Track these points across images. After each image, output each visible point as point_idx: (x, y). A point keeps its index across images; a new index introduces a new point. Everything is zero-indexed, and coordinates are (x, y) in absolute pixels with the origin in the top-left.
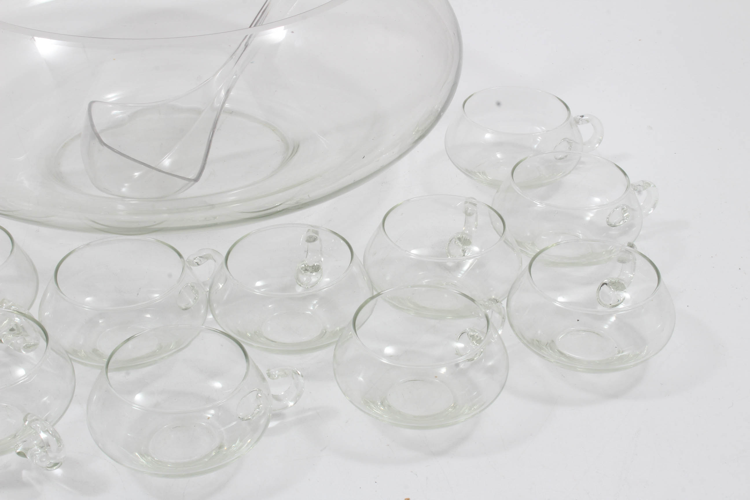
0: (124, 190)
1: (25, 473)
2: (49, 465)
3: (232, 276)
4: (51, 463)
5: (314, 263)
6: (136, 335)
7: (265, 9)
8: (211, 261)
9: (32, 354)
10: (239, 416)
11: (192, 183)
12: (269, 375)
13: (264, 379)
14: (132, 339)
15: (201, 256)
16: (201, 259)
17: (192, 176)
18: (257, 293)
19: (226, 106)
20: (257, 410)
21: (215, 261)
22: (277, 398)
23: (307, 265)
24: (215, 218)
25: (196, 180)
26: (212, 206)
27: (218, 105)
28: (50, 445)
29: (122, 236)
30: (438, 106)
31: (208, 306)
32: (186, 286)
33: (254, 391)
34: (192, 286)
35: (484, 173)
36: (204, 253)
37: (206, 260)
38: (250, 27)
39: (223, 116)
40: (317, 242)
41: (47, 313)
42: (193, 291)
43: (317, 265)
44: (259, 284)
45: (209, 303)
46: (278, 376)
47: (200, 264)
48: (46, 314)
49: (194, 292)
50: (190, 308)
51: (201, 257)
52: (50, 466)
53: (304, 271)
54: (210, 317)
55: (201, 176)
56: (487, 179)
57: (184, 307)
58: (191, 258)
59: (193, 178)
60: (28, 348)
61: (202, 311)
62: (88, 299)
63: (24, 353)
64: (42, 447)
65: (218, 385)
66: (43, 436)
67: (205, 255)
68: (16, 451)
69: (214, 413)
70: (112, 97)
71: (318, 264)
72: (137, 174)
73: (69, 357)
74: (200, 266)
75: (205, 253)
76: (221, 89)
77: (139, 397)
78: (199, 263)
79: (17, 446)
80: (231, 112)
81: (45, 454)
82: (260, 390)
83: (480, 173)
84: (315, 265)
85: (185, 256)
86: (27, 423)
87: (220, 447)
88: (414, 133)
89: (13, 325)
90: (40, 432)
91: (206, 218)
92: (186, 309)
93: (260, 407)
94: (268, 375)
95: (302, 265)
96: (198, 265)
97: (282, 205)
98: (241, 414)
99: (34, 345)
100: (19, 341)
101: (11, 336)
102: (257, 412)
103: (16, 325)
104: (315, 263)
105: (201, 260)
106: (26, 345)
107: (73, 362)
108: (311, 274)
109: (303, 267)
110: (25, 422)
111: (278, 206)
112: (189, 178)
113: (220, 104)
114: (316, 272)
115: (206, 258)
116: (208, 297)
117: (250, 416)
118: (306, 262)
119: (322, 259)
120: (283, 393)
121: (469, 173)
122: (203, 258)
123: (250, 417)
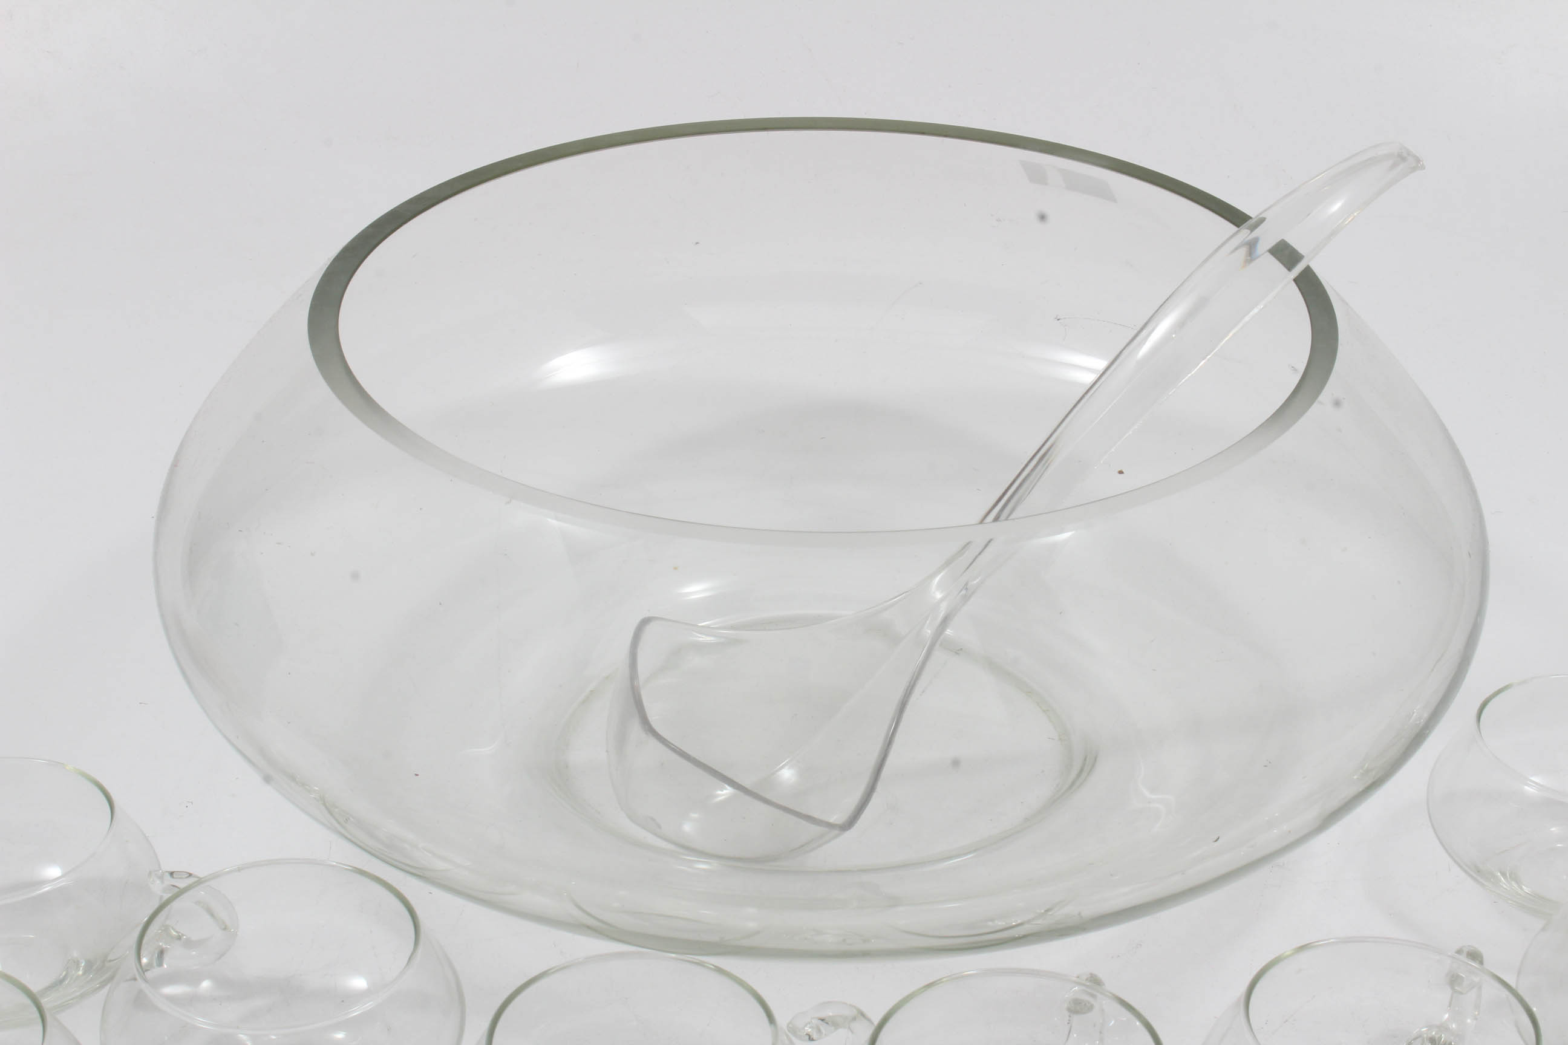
0: (687, 827)
7: (1048, 450)
8: (841, 1034)
11: (836, 832)
15: (822, 1017)
16: (823, 1027)
17: (837, 818)
19: (945, 634)
21: (852, 1034)
25: (845, 827)
30: (1420, 713)
35: (1514, 877)
36: (829, 1013)
37: (831, 1029)
38: (982, 522)
47: (814, 1038)
51: (823, 1020)
55: (858, 819)
56: (1520, 891)
58: (797, 1024)
59: (841, 823)
67: (830, 1017)
74: (814, 1043)
75: (832, 1013)
78: (815, 1036)
80: (958, 651)
83: (1504, 874)
85: (782, 1020)
88: (1355, 777)
96: (811, 1039)
112: (829, 821)
115: (833, 1023)
121: (1478, 873)
122: (827, 1023)
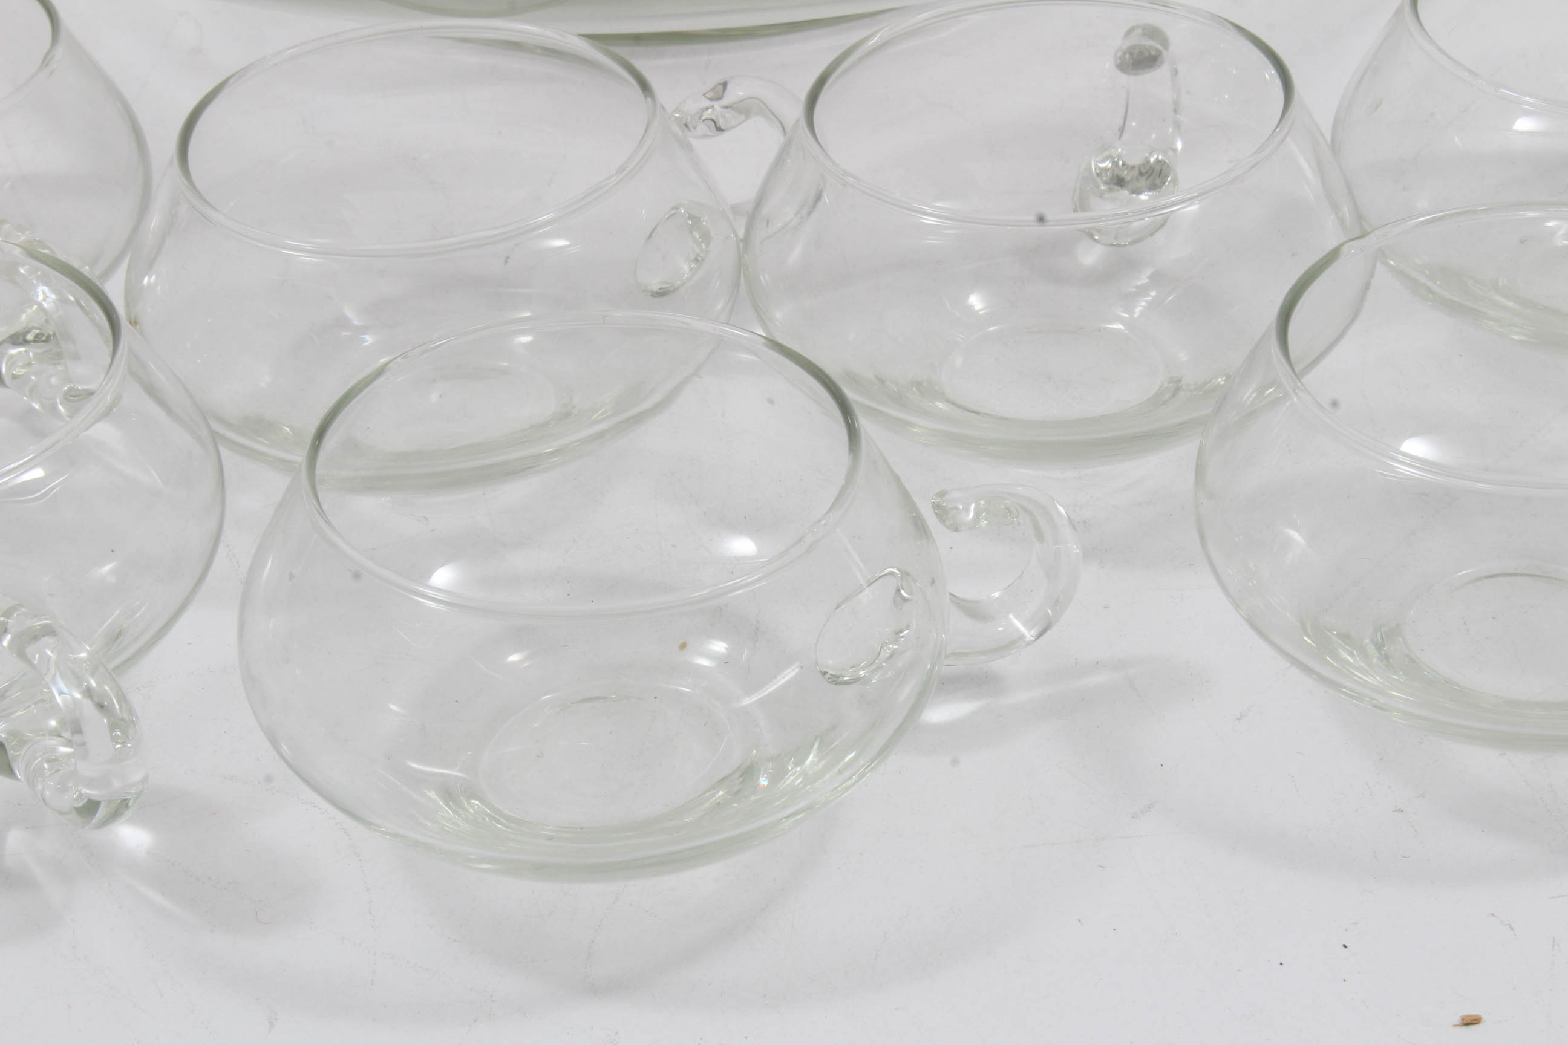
5: (1147, 155)
10: (824, 670)
12: (941, 512)
13: (920, 527)
20: (891, 646)
22: (972, 610)
23: (1121, 163)
31: (739, 277)
32: (671, 216)
34: (691, 217)
37: (743, 117)
40: (1161, 73)
42: (694, 233)
43: (1158, 161)
47: (723, 127)
49: (697, 236)
50: (676, 289)
51: (727, 108)
53: (1106, 183)
57: (656, 288)
65: (742, 546)
67: (742, 101)
69: (723, 650)
71: (1160, 158)
73: (209, 426)
84: (1152, 160)
92: (662, 293)
93: (902, 637)
94: (936, 514)
95: (1103, 161)
102: (889, 655)
104: (1151, 154)
107: (223, 449)
108: (1134, 195)
109: (1106, 170)
114: (1153, 187)
115: (743, 110)
117: (863, 669)
118: (1120, 150)
119: (1179, 145)
120: (995, 594)
123: (862, 673)
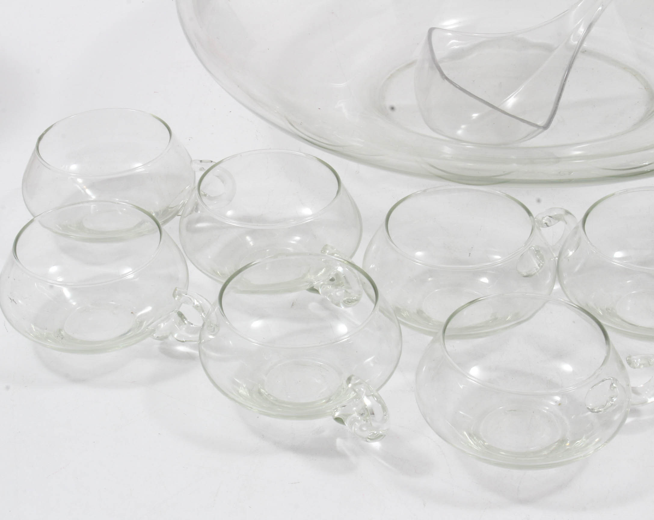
0: (460, 132)
1: (339, 442)
2: (370, 436)
3: (589, 241)
4: (374, 434)
6: (480, 299)
8: (561, 223)
9: (349, 310)
10: (588, 407)
11: (541, 130)
12: (629, 363)
13: (623, 366)
14: (475, 302)
15: (551, 215)
17: (541, 123)
18: (617, 263)
19: (584, 45)
20: (610, 402)
21: (566, 223)
22: (635, 391)
24: (570, 173)
25: (546, 127)
26: (558, 160)
27: (575, 43)
28: (375, 413)
29: (461, 184)
31: (556, 275)
32: (529, 250)
33: (608, 380)
34: (536, 251)
36: (554, 213)
37: (557, 221)
39: (580, 56)
41: (373, 266)
42: (537, 256)
44: (618, 254)
45: (558, 271)
46: (640, 365)
48: (371, 266)
50: (533, 275)
51: (551, 217)
52: (371, 438)
54: (557, 287)
55: (550, 124)
57: (525, 274)
58: (540, 218)
59: (542, 125)
60: (349, 302)
61: (548, 281)
62: (419, 254)
63: (343, 307)
64: (362, 415)
65: (567, 367)
66: (368, 402)
67: (556, 215)
68: (333, 416)
70: (450, 24)
72: (475, 115)
74: (548, 228)
75: (556, 213)
76: (579, 25)
77: (475, 371)
78: (548, 225)
79: (335, 411)
80: (584, 52)
81: (365, 423)
82: (616, 380)
85: (534, 215)
86: (350, 385)
87: (563, 441)
89: (332, 275)
90: (364, 397)
91: (559, 173)
92: (527, 276)
94: (627, 362)
97: (651, 165)
98: (590, 406)
99: (356, 300)
100: (339, 293)
101: (329, 287)
102: (610, 405)
103: (338, 275)
105: (551, 220)
106: (348, 300)
107: (400, 325)
110: (348, 385)
111: (646, 165)
112: (538, 124)
113: (578, 42)
115: (557, 218)
116: (556, 263)
117: (601, 408)
120: (642, 386)
122: (553, 218)
123: (601, 410)
